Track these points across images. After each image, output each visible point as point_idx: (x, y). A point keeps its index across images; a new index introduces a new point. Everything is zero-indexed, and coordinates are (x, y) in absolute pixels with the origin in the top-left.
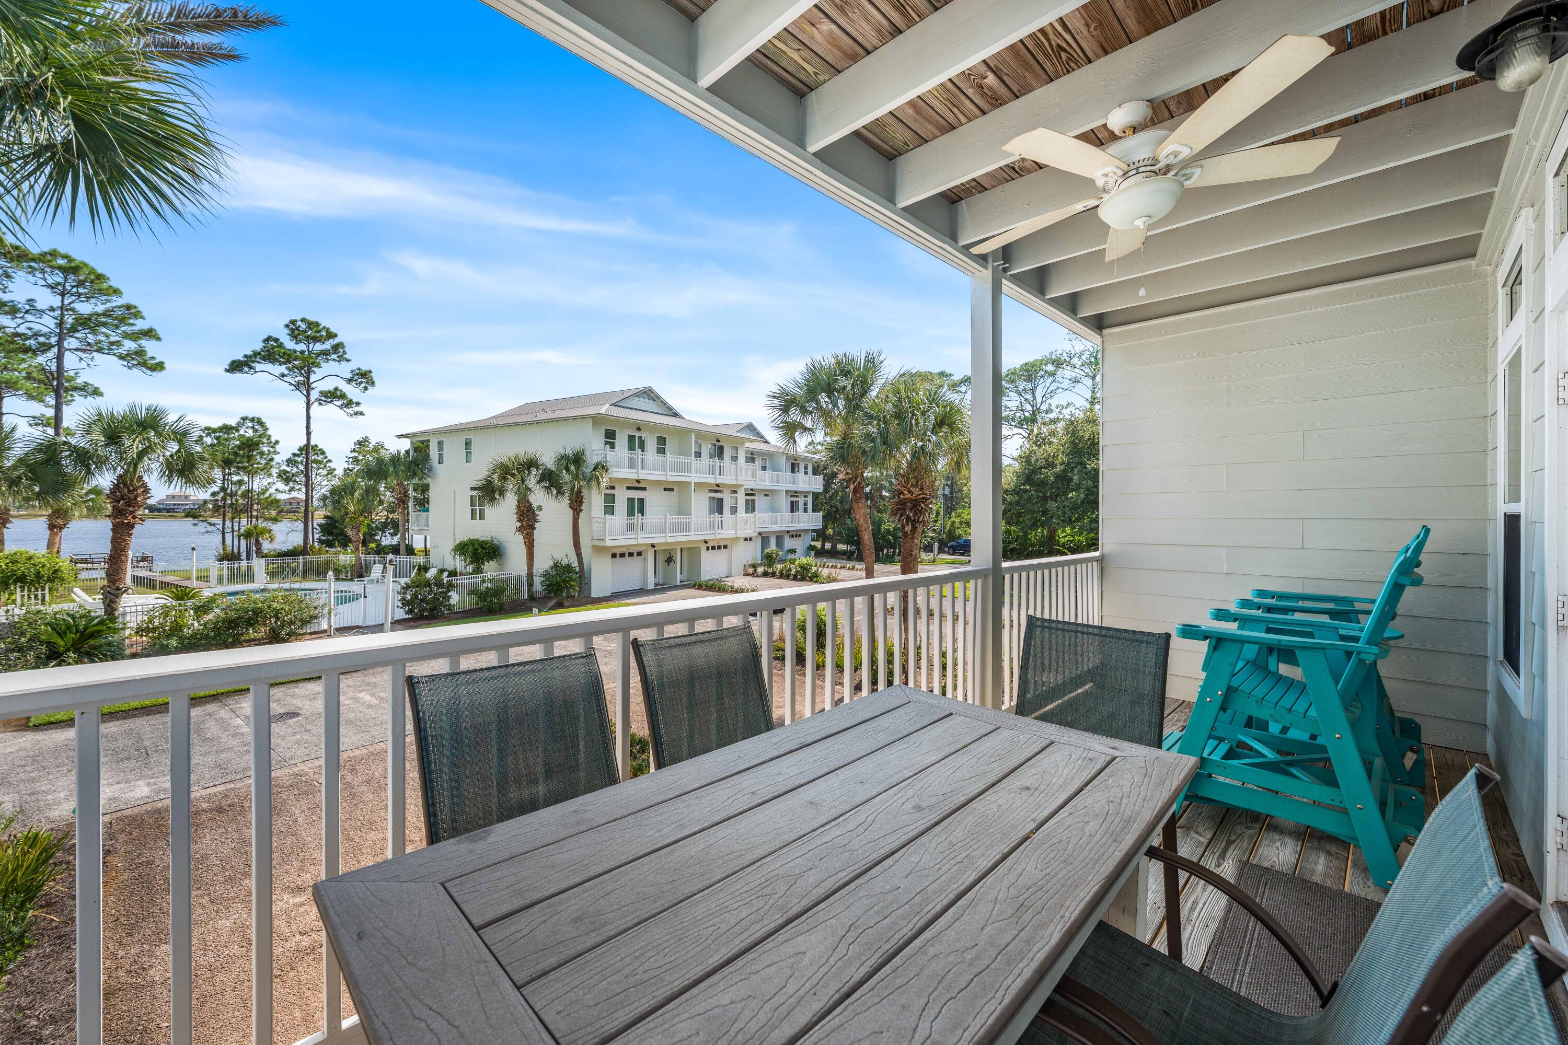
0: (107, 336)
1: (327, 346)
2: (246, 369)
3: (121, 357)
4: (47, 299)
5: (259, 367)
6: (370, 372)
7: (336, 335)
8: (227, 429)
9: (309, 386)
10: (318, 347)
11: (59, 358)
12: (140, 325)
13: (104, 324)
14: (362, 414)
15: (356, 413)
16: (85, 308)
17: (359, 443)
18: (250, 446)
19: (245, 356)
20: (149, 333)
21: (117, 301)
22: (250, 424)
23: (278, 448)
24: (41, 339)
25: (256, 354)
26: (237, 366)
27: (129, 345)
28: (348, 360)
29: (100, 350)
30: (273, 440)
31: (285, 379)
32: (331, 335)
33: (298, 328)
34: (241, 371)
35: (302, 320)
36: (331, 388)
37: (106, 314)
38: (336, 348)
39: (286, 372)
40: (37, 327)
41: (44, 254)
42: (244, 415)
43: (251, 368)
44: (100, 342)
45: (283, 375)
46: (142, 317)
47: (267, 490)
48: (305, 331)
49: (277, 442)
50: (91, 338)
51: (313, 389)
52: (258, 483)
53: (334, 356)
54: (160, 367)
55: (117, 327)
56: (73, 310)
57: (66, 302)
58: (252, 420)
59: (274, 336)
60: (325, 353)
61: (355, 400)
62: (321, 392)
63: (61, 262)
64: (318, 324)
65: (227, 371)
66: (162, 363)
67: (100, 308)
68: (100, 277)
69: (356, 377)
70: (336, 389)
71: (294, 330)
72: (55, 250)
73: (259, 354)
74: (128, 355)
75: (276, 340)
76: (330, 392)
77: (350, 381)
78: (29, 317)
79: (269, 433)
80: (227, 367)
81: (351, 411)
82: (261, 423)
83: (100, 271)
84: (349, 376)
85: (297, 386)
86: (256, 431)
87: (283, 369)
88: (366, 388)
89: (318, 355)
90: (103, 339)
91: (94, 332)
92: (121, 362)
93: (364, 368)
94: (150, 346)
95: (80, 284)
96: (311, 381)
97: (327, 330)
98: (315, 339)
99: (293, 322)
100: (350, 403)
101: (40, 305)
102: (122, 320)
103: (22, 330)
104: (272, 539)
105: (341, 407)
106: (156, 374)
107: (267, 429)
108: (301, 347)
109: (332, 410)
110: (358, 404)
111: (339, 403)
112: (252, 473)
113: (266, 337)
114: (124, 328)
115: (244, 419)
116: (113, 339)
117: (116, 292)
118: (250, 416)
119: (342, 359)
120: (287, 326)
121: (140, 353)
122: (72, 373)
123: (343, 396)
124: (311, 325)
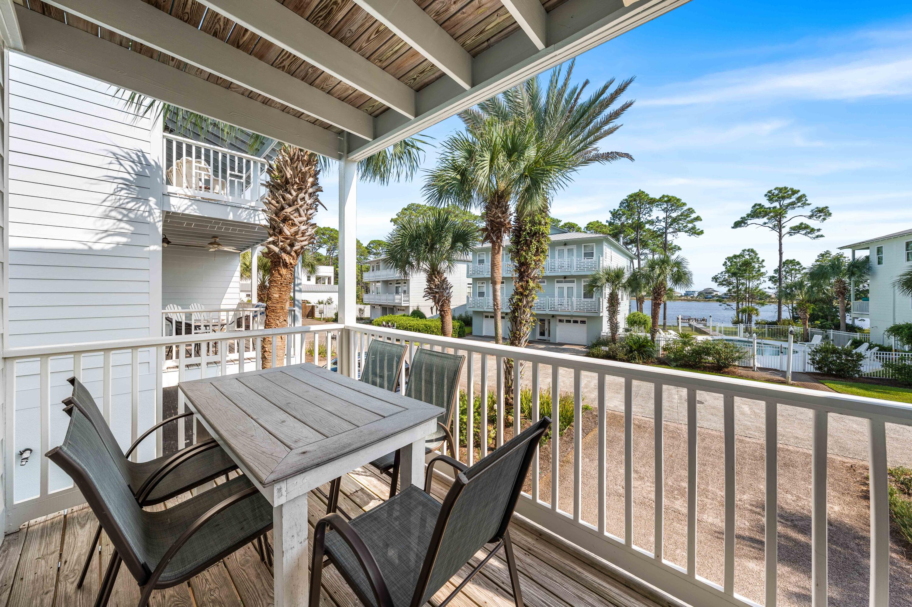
0: (682, 224)
1: (793, 199)
2: (743, 224)
3: (686, 232)
4: (662, 215)
5: (749, 222)
6: (827, 207)
7: (799, 191)
8: (735, 257)
9: (781, 226)
10: (787, 201)
11: (666, 237)
12: (693, 216)
13: (680, 219)
14: (822, 236)
15: (817, 237)
16: (674, 215)
17: (822, 255)
18: (747, 264)
19: (742, 218)
20: (698, 219)
21: (685, 208)
22: (747, 253)
23: (764, 264)
24: (661, 231)
25: (748, 216)
26: (738, 224)
27: (690, 225)
28: (809, 204)
29: (679, 231)
30: (760, 260)
31: (767, 225)
32: (794, 192)
33: (773, 195)
34: (740, 226)
35: (775, 189)
36: (798, 224)
37: (681, 215)
38: (799, 199)
39: (767, 221)
40: (659, 227)
41: (661, 198)
42: (743, 249)
43: (745, 223)
44: (680, 227)
45: (765, 223)
46: (695, 212)
47: (758, 287)
48: (778, 194)
49: (763, 261)
50: (677, 227)
51: (784, 227)
52: (752, 284)
53: (799, 204)
54: (702, 232)
55: (685, 219)
56: (671, 216)
57: (668, 214)
58: (748, 250)
59: (759, 203)
60: (793, 204)
61: (816, 228)
62: (791, 228)
63: (666, 199)
64: (786, 188)
65: (733, 228)
66: (703, 230)
67: (679, 213)
68: (678, 200)
69: (815, 214)
70: (802, 224)
71: (771, 197)
72: (664, 195)
73: (750, 215)
74: (689, 230)
75: (760, 205)
76: (797, 226)
77: (811, 217)
78: (657, 224)
79: (758, 256)
80: (733, 226)
81: (814, 235)
82: (753, 251)
83: (678, 198)
84: (810, 214)
85: (773, 228)
86: (750, 256)
87: (765, 220)
88: (824, 219)
89: (787, 206)
90: (681, 225)
91: (678, 224)
92: (687, 234)
93: (821, 206)
94: (698, 224)
95: (672, 205)
96: (782, 222)
97: (792, 189)
98: (784, 198)
99: (769, 192)
100: (813, 230)
101: (660, 218)
102: (687, 216)
103: (655, 229)
104: (757, 315)
105: (805, 234)
106: (701, 236)
107: (757, 254)
108: (776, 204)
109: (799, 237)
110: (819, 230)
111: (804, 232)
112: (749, 279)
113: (753, 205)
114: (688, 219)
115: (744, 251)
116: (685, 225)
117: (684, 204)
118: (747, 249)
119: (804, 204)
120: (766, 195)
121: (694, 228)
122: (670, 242)
123: (807, 227)
124: (780, 190)
